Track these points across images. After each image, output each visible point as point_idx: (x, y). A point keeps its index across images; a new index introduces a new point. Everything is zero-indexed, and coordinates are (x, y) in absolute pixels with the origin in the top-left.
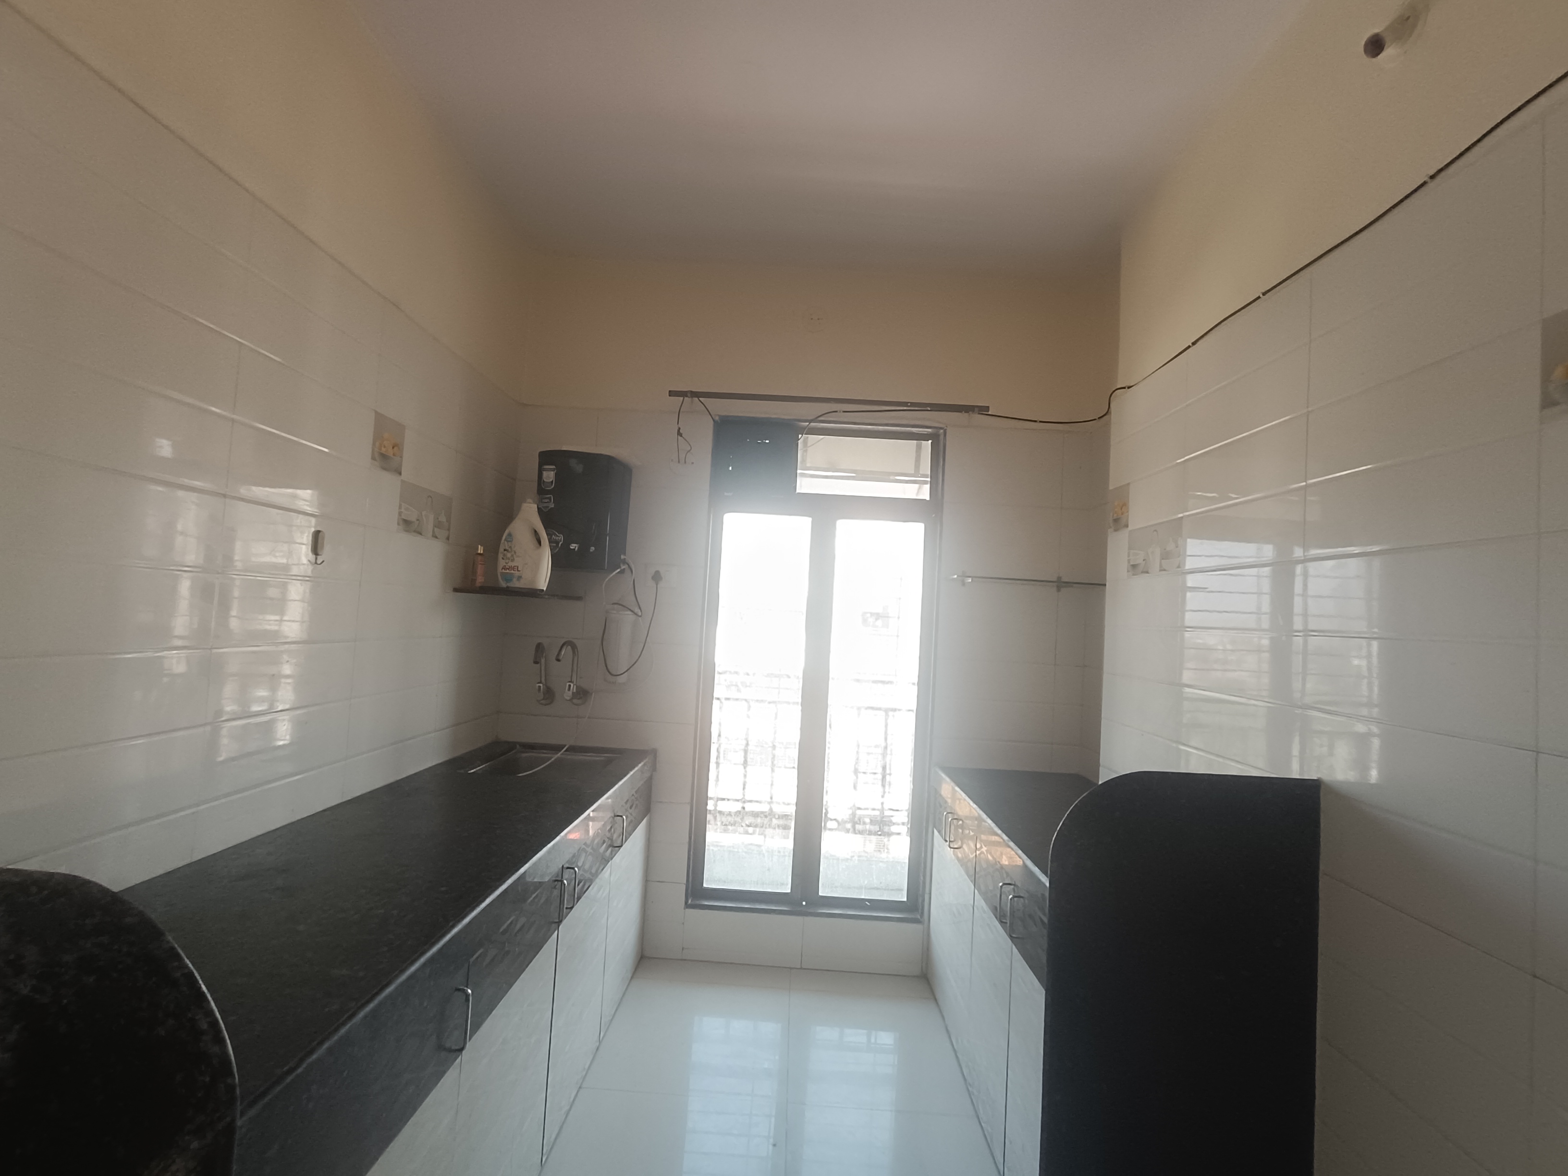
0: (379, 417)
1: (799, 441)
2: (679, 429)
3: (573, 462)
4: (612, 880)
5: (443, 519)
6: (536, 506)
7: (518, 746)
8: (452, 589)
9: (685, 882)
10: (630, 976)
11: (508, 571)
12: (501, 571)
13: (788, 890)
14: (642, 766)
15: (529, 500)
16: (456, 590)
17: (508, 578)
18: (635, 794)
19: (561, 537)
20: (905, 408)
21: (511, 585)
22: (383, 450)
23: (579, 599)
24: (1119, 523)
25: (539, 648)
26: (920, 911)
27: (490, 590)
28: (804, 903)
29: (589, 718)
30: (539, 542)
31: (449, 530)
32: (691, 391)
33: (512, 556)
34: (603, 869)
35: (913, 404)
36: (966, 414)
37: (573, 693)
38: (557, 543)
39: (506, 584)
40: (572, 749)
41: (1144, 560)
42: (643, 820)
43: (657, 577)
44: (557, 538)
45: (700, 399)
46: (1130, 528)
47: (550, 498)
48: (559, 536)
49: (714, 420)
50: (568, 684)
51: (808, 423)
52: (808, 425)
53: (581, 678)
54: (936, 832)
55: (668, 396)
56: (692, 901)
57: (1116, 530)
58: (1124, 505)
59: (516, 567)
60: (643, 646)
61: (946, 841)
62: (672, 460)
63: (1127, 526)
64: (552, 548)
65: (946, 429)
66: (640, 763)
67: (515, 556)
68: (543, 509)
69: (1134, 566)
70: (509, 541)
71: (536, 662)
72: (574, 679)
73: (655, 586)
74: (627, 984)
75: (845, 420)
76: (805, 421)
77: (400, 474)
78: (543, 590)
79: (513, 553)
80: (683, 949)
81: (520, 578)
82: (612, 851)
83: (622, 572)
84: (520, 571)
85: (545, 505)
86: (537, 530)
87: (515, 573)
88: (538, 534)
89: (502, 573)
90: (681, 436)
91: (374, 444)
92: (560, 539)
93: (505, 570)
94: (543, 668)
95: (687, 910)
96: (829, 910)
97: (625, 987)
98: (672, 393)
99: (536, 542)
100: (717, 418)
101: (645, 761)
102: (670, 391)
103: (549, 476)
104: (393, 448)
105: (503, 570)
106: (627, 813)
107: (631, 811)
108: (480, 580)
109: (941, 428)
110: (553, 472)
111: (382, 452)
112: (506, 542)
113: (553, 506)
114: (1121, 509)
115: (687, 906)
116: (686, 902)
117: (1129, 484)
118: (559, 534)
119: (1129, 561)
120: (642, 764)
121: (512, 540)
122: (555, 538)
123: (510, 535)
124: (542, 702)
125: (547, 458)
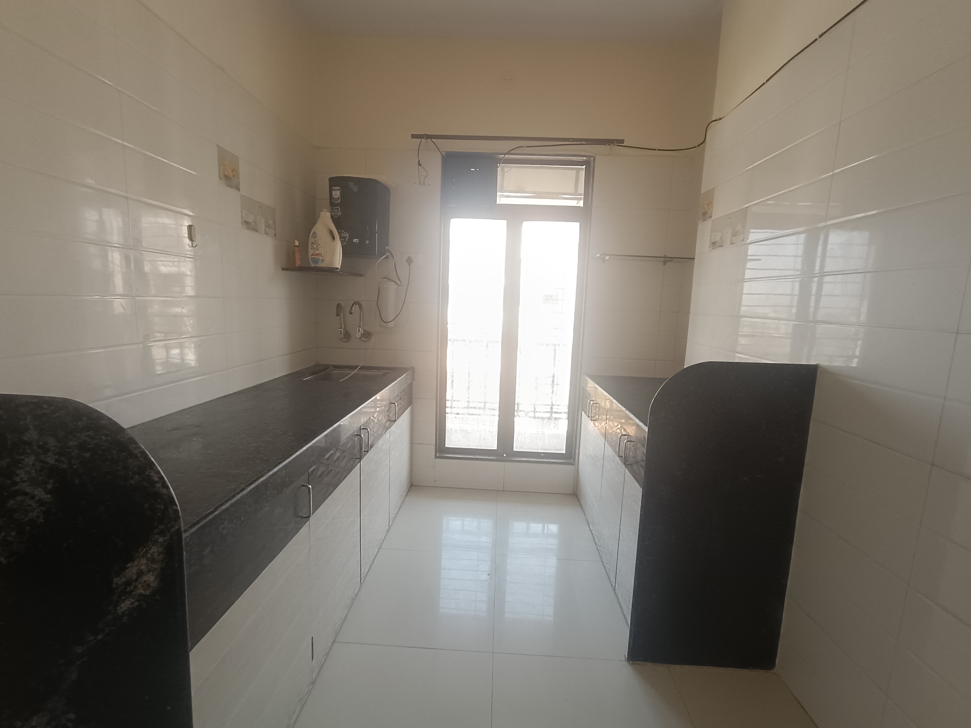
0: (220, 150)
1: (498, 169)
2: (419, 161)
3: (351, 185)
4: (390, 440)
5: (271, 222)
6: (330, 214)
7: (330, 366)
8: (281, 269)
9: (435, 444)
10: (405, 494)
11: (315, 257)
12: (311, 257)
13: (495, 448)
14: (406, 376)
15: (324, 210)
16: (283, 269)
17: (316, 261)
18: (402, 392)
19: (347, 235)
20: (568, 143)
21: (318, 265)
22: (226, 173)
23: (362, 275)
24: (706, 215)
25: (339, 306)
26: (573, 458)
27: (305, 269)
28: (505, 455)
29: (372, 349)
30: (334, 238)
31: (275, 229)
32: (426, 135)
33: (317, 247)
34: (385, 433)
35: (573, 140)
36: (609, 146)
37: (361, 334)
38: (345, 238)
39: (315, 265)
40: (363, 368)
41: (720, 238)
42: (408, 408)
43: (409, 261)
44: (345, 235)
45: (432, 140)
46: (713, 218)
47: (338, 209)
48: (346, 234)
49: (442, 155)
50: (358, 328)
51: (503, 156)
52: (504, 157)
53: (366, 325)
54: (583, 413)
55: (411, 139)
56: (439, 454)
57: (704, 220)
58: (710, 204)
59: (320, 254)
60: (402, 304)
61: (589, 417)
62: (416, 183)
63: (711, 217)
64: (342, 241)
65: (595, 157)
66: (404, 374)
67: (319, 247)
68: (334, 216)
69: (714, 243)
70: (315, 237)
71: (338, 315)
72: (362, 326)
73: (409, 266)
74: (404, 498)
75: (529, 153)
76: (502, 154)
77: (239, 190)
78: (338, 269)
79: (317, 245)
80: (435, 481)
81: (323, 260)
82: (390, 423)
83: (387, 257)
84: (322, 256)
85: (336, 213)
86: (332, 231)
87: (320, 258)
88: (332, 233)
89: (311, 258)
90: (421, 165)
91: (219, 169)
92: (347, 236)
93: (313, 256)
94: (342, 319)
95: (436, 459)
96: (520, 459)
97: (403, 500)
98: (414, 136)
99: (332, 238)
100: (444, 154)
101: (407, 373)
102: (412, 135)
103: (337, 194)
104: (232, 172)
105: (312, 256)
106: (398, 403)
107: (400, 402)
108: (298, 263)
109: (592, 156)
110: (339, 191)
111: (225, 174)
112: (312, 238)
113: (340, 214)
114: (708, 206)
115: (436, 457)
116: (436, 455)
117: (714, 188)
118: (346, 232)
119: (710, 241)
120: (406, 374)
121: (316, 236)
122: (343, 235)
123: (314, 233)
124: (343, 340)
125: (334, 182)
